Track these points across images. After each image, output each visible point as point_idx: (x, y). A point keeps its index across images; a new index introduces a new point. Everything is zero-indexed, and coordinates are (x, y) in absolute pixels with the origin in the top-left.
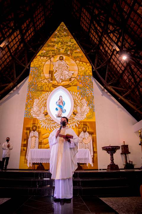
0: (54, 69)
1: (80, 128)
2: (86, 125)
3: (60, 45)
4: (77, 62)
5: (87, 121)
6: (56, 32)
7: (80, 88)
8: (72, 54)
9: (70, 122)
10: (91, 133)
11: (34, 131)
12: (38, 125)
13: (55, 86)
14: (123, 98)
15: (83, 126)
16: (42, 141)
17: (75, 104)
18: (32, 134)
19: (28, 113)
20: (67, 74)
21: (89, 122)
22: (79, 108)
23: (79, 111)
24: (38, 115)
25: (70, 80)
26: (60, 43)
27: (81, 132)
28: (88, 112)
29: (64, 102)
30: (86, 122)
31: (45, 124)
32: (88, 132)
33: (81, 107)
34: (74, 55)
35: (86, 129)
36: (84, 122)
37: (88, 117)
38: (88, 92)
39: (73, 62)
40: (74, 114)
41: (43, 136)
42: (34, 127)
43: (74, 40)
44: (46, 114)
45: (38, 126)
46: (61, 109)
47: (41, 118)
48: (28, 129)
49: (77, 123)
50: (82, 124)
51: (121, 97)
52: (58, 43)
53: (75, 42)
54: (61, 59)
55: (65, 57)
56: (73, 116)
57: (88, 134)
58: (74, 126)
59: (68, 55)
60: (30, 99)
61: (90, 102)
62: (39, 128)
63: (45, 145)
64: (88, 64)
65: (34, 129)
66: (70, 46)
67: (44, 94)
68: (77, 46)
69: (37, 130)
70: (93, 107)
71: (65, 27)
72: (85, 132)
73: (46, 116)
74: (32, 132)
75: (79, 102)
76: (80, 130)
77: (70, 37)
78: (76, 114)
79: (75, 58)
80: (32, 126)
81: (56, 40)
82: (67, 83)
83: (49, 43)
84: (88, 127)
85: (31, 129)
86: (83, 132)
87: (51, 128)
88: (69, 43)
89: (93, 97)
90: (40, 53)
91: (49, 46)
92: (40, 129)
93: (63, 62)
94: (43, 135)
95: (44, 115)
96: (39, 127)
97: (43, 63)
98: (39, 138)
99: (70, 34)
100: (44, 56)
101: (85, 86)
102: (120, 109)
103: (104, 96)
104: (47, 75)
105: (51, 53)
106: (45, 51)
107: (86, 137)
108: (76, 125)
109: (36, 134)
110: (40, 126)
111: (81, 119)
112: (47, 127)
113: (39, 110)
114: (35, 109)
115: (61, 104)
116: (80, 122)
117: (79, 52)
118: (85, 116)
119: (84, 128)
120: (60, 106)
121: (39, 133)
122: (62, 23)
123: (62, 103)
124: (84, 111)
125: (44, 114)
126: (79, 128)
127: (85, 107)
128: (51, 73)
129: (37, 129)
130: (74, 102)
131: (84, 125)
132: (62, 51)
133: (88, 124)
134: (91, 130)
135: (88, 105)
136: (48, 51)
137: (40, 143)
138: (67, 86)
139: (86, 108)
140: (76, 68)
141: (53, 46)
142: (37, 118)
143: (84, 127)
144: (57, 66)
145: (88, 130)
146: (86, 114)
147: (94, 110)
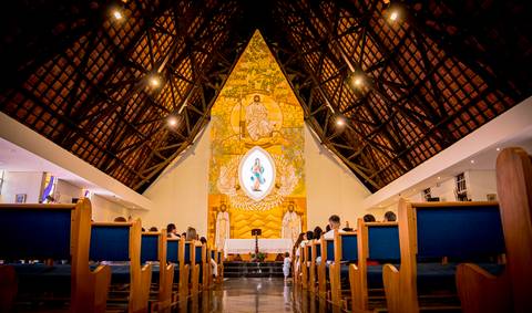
0: (245, 118)
1: (285, 207)
3: (253, 75)
4: (282, 104)
5: (295, 196)
6: (247, 51)
7: (286, 148)
8: (273, 91)
10: (300, 214)
11: (223, 211)
13: (249, 146)
17: (279, 173)
18: (220, 215)
19: (213, 187)
20: (266, 126)
21: (298, 198)
22: (283, 178)
23: (283, 182)
24: (227, 190)
25: (271, 135)
26: (254, 72)
28: (296, 184)
29: (262, 167)
30: (293, 198)
33: (287, 177)
34: (277, 92)
35: (293, 208)
36: (290, 198)
37: (297, 192)
38: (297, 153)
39: (275, 104)
40: (277, 187)
42: (223, 206)
43: (276, 65)
44: (238, 188)
46: (259, 178)
47: (231, 193)
48: (215, 209)
49: (281, 200)
50: (288, 201)
52: (250, 72)
53: (279, 69)
54: (257, 100)
55: (262, 97)
56: (275, 189)
57: (295, 214)
59: (267, 93)
60: (215, 167)
61: (300, 169)
64: (299, 108)
65: (222, 209)
66: (269, 76)
67: (234, 159)
68: (281, 75)
70: (303, 176)
71: (262, 39)
72: (291, 212)
73: (238, 191)
74: (221, 213)
76: (285, 209)
77: (271, 58)
78: (279, 188)
79: (278, 98)
81: (247, 65)
82: (266, 140)
83: (236, 72)
84: (296, 205)
86: (288, 212)
88: (269, 71)
89: (304, 163)
90: (223, 91)
91: (237, 77)
92: (230, 209)
93: (259, 106)
94: (235, 217)
97: (230, 108)
98: (230, 222)
99: (270, 53)
100: (230, 96)
101: (292, 145)
103: (322, 155)
104: (237, 129)
105: (240, 91)
106: (231, 88)
107: (293, 219)
108: (279, 203)
109: (226, 215)
110: (231, 205)
111: (287, 194)
113: (229, 183)
114: (222, 180)
116: (286, 199)
117: (284, 88)
118: (292, 190)
119: (290, 207)
120: (257, 175)
122: (257, 32)
123: (260, 170)
124: (290, 182)
125: (235, 188)
126: (283, 207)
127: (292, 177)
128: (242, 124)
130: (277, 169)
132: (258, 86)
133: (295, 201)
134: (299, 210)
135: (298, 173)
136: (237, 87)
137: (232, 228)
138: (266, 146)
139: (294, 178)
140: (280, 115)
141: (244, 78)
142: (226, 193)
143: (291, 205)
144: (251, 112)
146: (293, 186)
147: (304, 181)
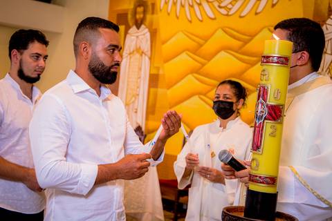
11: (138, 25)
16: (159, 68)
41: (166, 49)
42: (139, 6)
45: (149, 3)
48: (122, 18)
62: (153, 13)
63: (169, 87)
65: (138, 16)
69: (147, 22)
74: (133, 29)
80: (132, 6)
85: (130, 16)
87: (192, 6)
92: (155, 16)
94: (164, 43)
96: (153, 6)
98: (150, 59)
112: (179, 2)
121: (154, 34)
129: (149, 17)
137: (154, 81)
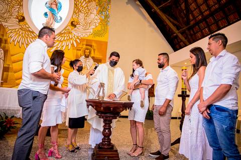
1: (80, 50)
2: (91, 46)
5: (94, 39)
9: (63, 38)
10: (97, 60)
12: (5, 37)
14: (158, 11)
15: (85, 47)
16: (9, 65)
17: (77, 9)
21: (96, 42)
22: (82, 16)
23: (82, 21)
24: (6, 20)
27: (81, 56)
28: (97, 24)
29: (60, 3)
30: (91, 41)
31: (18, 37)
32: (93, 58)
33: (87, 14)
35: (90, 52)
36: (87, 40)
37: (96, 34)
40: (73, 24)
41: (13, 58)
44: (22, 19)
46: (53, 14)
49: (76, 41)
50: (85, 43)
51: (156, 8)
56: (70, 27)
57: (92, 61)
58: (70, 44)
61: (103, 8)
63: (15, 72)
70: (107, 17)
72: (87, 57)
73: (21, 23)
75: (85, 6)
76: (80, 53)
78: (75, 26)
84: (94, 50)
86: (84, 56)
94: (12, 56)
95: (18, 20)
96: (6, 41)
98: (4, 61)
102: (151, 29)
103: (129, 5)
107: (88, 66)
108: (73, 44)
110: (9, 40)
111: (84, 35)
112: (21, 41)
113: (9, 11)
115: (54, 7)
116: (82, 40)
118: (92, 31)
119: (86, 51)
121: (6, 52)
123: (57, 5)
124: (90, 21)
125: (18, 18)
126: (77, 50)
127: (93, 16)
129: (3, 44)
130: (76, 4)
131: (87, 45)
133: (93, 44)
134: (97, 55)
135: (100, 12)
137: (6, 69)
142: (4, 24)
143: (87, 49)
145: (92, 55)
146: (93, 27)
147: (107, 22)
